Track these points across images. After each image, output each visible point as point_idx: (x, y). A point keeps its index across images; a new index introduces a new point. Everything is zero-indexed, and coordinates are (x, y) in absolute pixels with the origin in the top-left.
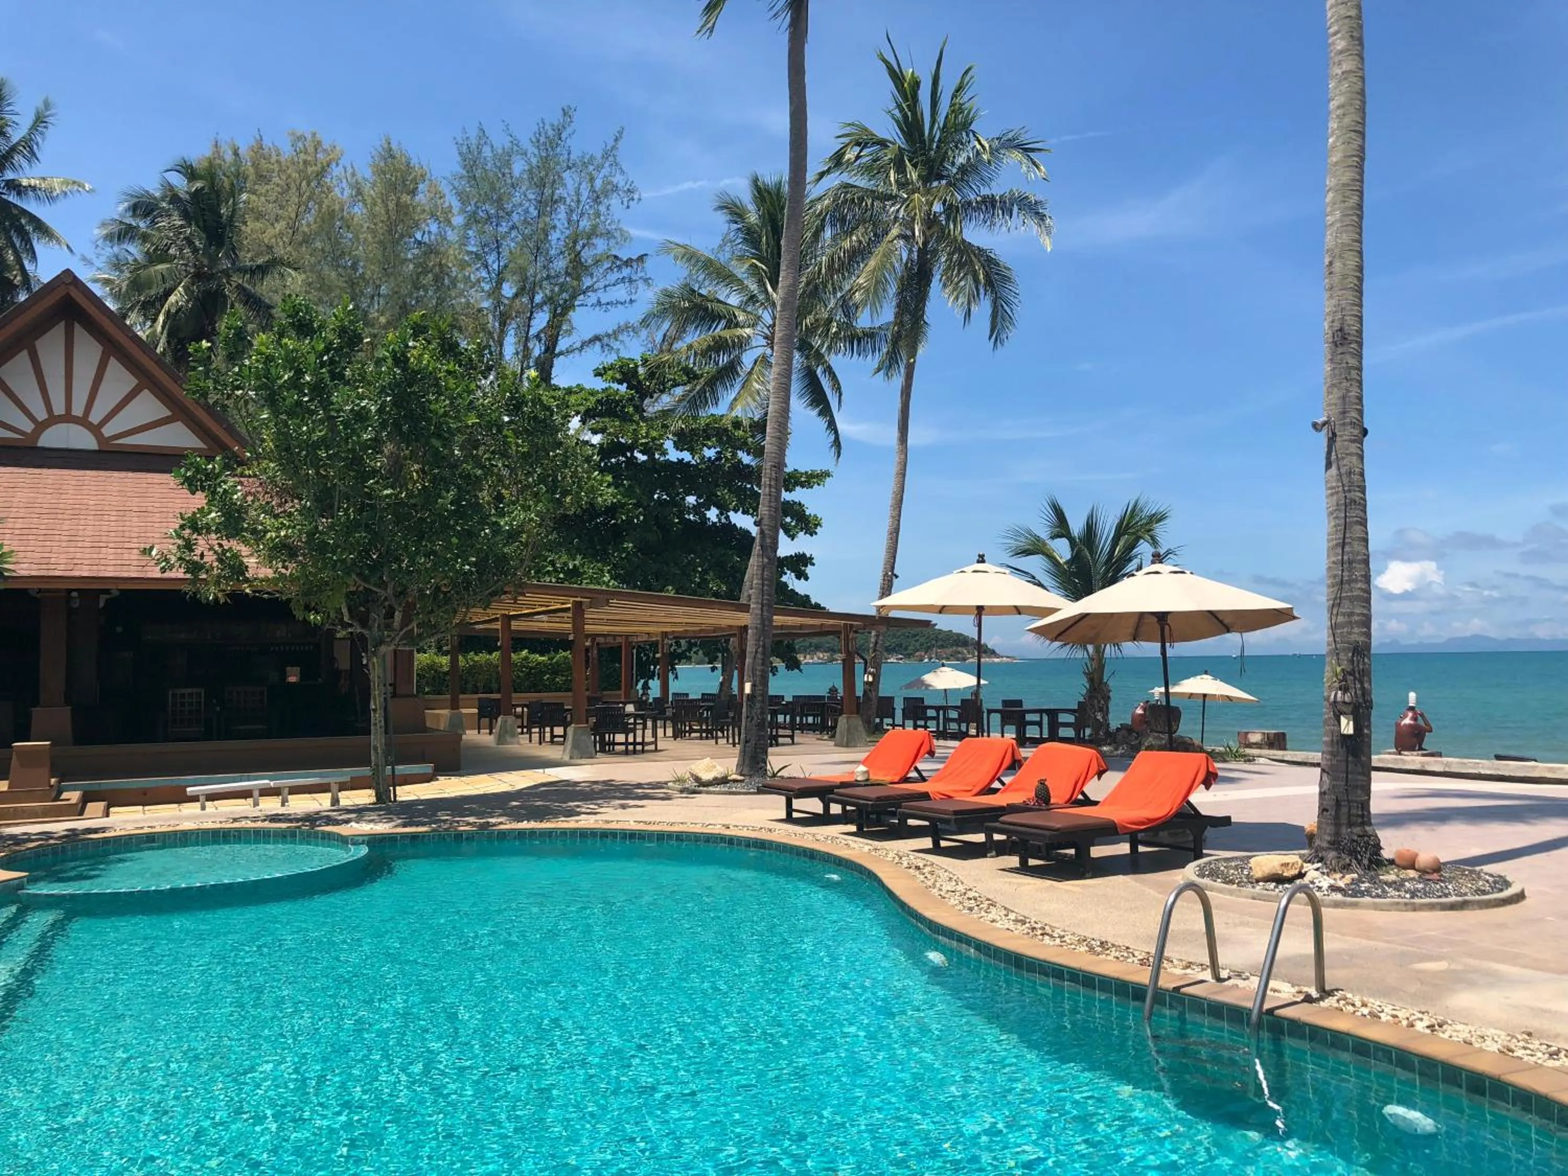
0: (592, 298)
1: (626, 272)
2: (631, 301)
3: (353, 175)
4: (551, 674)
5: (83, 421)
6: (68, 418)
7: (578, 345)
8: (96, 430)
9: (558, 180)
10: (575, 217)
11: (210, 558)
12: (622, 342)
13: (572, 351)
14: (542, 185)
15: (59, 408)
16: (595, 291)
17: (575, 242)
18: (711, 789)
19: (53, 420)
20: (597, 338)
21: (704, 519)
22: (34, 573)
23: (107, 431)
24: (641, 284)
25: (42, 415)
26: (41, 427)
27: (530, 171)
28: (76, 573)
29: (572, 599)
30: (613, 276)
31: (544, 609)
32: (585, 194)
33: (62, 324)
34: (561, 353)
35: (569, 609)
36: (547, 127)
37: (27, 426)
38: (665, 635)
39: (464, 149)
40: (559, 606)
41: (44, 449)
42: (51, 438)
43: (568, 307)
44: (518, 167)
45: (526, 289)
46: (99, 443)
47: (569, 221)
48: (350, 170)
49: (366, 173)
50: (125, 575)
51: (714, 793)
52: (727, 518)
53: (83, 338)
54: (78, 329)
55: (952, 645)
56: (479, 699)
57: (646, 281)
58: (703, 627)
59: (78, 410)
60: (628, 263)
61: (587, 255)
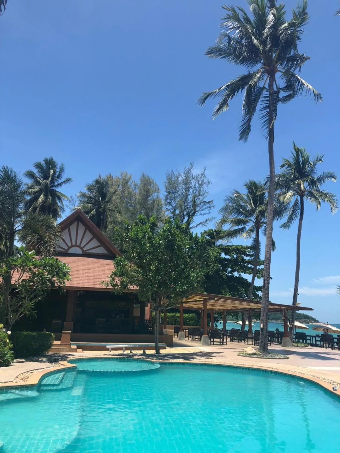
0: (199, 213)
1: (208, 205)
2: (210, 213)
3: (134, 182)
4: (189, 320)
5: (79, 247)
6: (76, 246)
7: (196, 225)
8: (82, 249)
9: (190, 182)
10: (194, 192)
11: (119, 283)
12: (208, 224)
13: (194, 227)
14: (186, 184)
15: (74, 243)
16: (200, 211)
17: (195, 198)
18: (252, 356)
19: (72, 246)
20: (201, 223)
21: (233, 275)
22: (69, 286)
23: (85, 249)
24: (212, 208)
25: (70, 245)
26: (69, 248)
27: (183, 181)
28: (79, 286)
29: (203, 297)
30: (205, 206)
31: (194, 300)
32: (197, 185)
33: (76, 222)
34: (191, 228)
35: (202, 300)
36: (187, 169)
37: (66, 248)
38: (225, 310)
39: (168, 175)
40: (198, 299)
41: (69, 253)
42: (72, 251)
43: (193, 215)
44: (180, 179)
45: (182, 211)
46: (82, 252)
47: (193, 192)
48: (134, 181)
49: (138, 182)
50: (90, 287)
51: (253, 357)
52: (240, 275)
53: (81, 226)
54: (80, 223)
55: (304, 318)
56: (175, 327)
57: (214, 207)
58: (237, 308)
59: (78, 244)
60: (209, 202)
61: (198, 202)
